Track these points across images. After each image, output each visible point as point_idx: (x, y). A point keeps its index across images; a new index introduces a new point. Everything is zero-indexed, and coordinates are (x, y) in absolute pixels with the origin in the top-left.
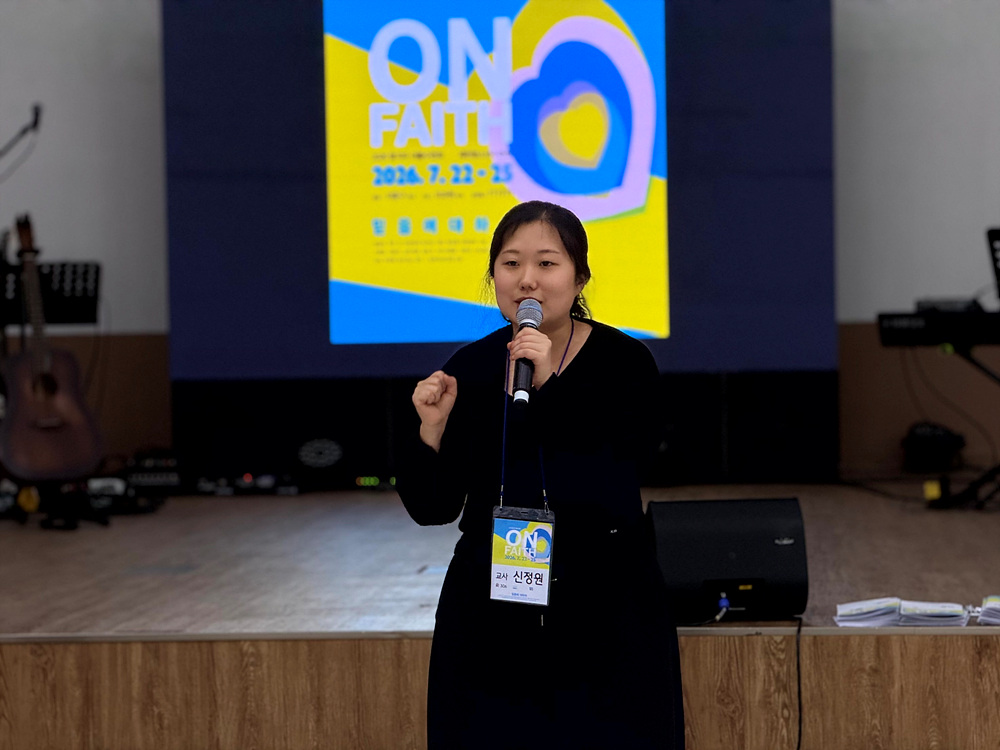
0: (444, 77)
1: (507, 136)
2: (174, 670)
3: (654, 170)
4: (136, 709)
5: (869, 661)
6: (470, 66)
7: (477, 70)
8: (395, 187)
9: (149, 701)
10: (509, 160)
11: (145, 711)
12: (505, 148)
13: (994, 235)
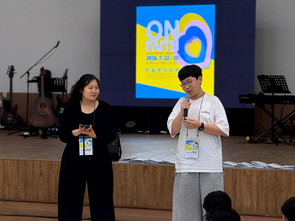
0: (163, 34)
1: (177, 49)
3: (211, 58)
6: (169, 32)
7: (171, 33)
8: (151, 61)
10: (178, 55)
12: (177, 52)
13: (259, 77)
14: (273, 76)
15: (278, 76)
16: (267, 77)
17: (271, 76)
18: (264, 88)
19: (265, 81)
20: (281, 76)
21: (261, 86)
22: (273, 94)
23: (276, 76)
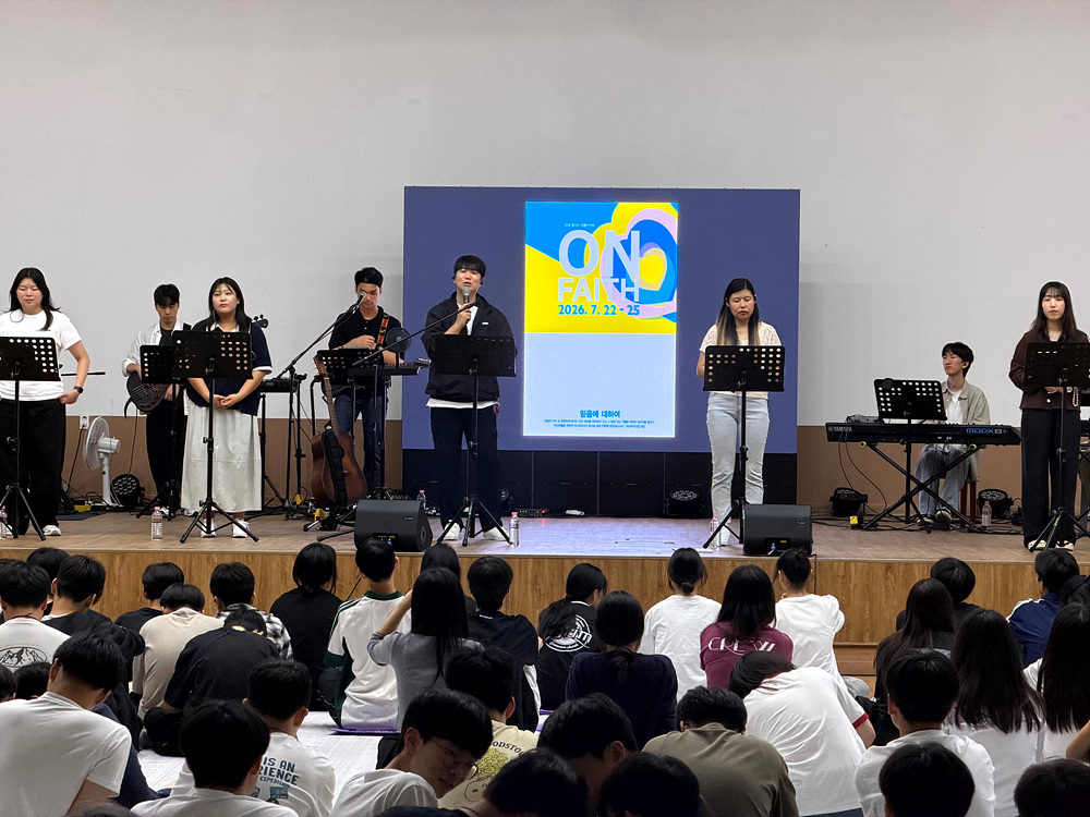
2: (546, 570)
4: (529, 587)
5: (841, 573)
9: (535, 583)
11: (533, 588)
13: (878, 383)
14: (914, 382)
15: (926, 382)
16: (898, 383)
17: (907, 382)
18: (886, 407)
19: (891, 392)
20: (933, 382)
21: (879, 402)
22: (909, 421)
23: (920, 382)
